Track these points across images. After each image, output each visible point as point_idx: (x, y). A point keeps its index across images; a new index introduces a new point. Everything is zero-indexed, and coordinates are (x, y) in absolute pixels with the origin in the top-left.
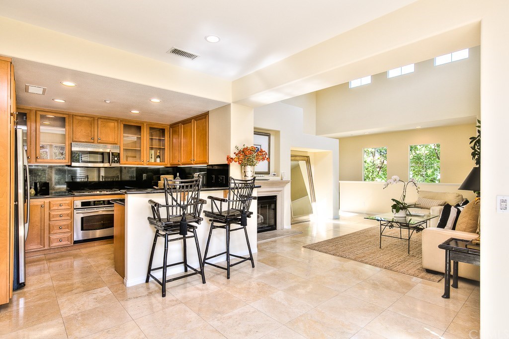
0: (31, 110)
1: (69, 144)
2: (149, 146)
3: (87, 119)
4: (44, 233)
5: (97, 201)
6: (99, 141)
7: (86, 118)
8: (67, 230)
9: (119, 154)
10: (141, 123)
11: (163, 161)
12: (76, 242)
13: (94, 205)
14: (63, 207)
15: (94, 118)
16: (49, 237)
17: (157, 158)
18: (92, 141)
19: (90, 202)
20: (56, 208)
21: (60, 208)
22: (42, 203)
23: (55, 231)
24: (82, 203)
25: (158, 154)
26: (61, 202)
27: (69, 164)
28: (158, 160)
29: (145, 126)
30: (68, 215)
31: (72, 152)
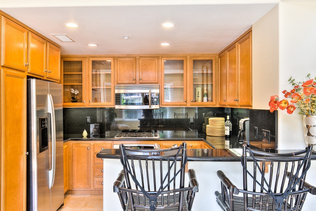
0: (85, 58)
1: (114, 87)
3: (130, 59)
6: (140, 81)
7: (127, 59)
10: (183, 57)
15: (135, 58)
16: (94, 179)
18: (134, 82)
22: (88, 145)
25: (205, 92)
26: (103, 146)
27: (114, 106)
29: (188, 60)
31: (115, 95)
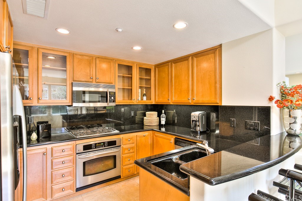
0: (32, 48)
1: (70, 84)
2: (138, 85)
3: (87, 58)
4: (46, 183)
5: (98, 143)
6: (97, 80)
7: (85, 57)
8: (70, 178)
9: (115, 93)
10: (132, 63)
11: (149, 98)
12: (78, 190)
13: (95, 148)
14: (65, 153)
15: (92, 57)
16: (52, 187)
17: (144, 96)
18: (91, 80)
19: (91, 145)
20: (59, 154)
21: (63, 154)
22: (44, 150)
23: (58, 180)
24: (84, 146)
25: (145, 93)
26: (63, 148)
27: (70, 104)
28: (145, 98)
29: (136, 66)
30: (70, 161)
31: (73, 92)
